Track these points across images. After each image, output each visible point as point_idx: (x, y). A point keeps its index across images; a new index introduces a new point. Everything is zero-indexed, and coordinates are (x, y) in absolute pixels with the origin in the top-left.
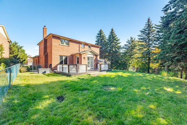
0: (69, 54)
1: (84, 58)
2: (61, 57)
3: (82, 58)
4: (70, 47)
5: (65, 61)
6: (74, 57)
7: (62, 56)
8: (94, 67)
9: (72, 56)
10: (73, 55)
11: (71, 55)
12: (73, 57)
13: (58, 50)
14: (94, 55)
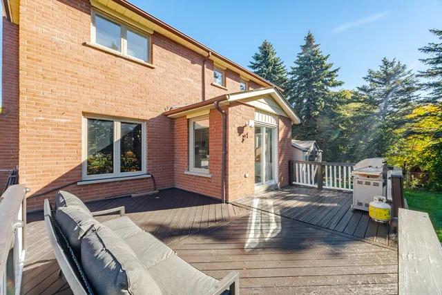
0: (147, 111)
1: (241, 130)
2: (99, 124)
3: (232, 131)
4: (159, 71)
5: (123, 149)
6: (180, 126)
7: (108, 120)
8: (280, 179)
9: (170, 122)
10: (173, 119)
11: (165, 115)
12: (172, 129)
13: (75, 75)
14: (280, 117)
